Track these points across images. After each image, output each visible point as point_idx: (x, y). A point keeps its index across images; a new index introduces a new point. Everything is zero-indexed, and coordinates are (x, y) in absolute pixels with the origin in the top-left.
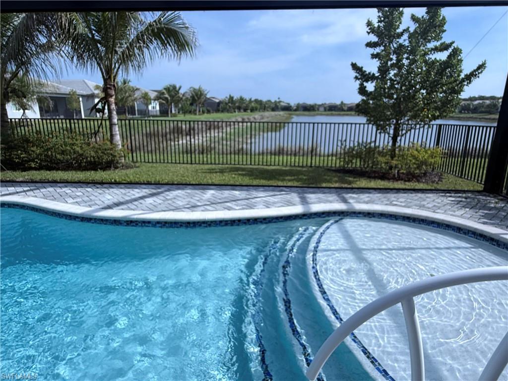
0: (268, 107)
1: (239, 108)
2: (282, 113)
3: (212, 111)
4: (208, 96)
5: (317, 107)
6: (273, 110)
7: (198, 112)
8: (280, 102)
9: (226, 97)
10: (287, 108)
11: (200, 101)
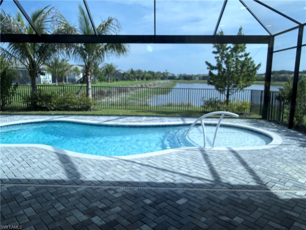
0: (159, 77)
1: (138, 78)
2: (169, 81)
3: (119, 80)
4: (117, 69)
5: (194, 77)
6: (162, 79)
7: (110, 80)
8: (167, 73)
9: (129, 70)
10: (172, 78)
11: (111, 73)
